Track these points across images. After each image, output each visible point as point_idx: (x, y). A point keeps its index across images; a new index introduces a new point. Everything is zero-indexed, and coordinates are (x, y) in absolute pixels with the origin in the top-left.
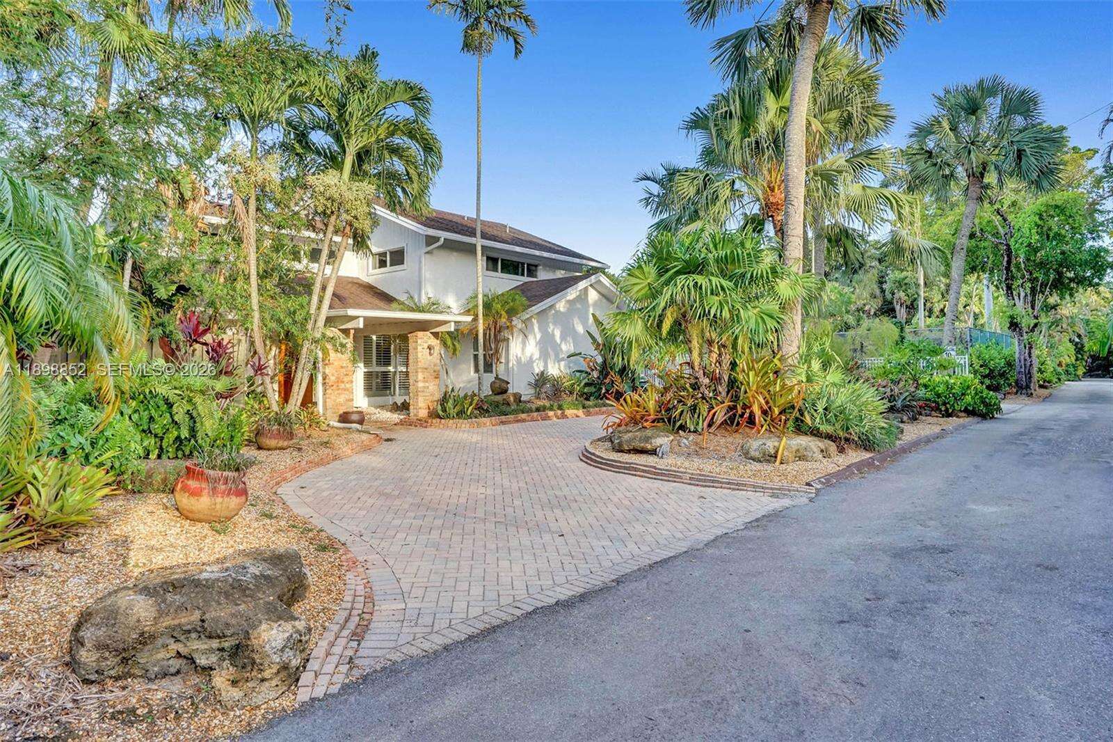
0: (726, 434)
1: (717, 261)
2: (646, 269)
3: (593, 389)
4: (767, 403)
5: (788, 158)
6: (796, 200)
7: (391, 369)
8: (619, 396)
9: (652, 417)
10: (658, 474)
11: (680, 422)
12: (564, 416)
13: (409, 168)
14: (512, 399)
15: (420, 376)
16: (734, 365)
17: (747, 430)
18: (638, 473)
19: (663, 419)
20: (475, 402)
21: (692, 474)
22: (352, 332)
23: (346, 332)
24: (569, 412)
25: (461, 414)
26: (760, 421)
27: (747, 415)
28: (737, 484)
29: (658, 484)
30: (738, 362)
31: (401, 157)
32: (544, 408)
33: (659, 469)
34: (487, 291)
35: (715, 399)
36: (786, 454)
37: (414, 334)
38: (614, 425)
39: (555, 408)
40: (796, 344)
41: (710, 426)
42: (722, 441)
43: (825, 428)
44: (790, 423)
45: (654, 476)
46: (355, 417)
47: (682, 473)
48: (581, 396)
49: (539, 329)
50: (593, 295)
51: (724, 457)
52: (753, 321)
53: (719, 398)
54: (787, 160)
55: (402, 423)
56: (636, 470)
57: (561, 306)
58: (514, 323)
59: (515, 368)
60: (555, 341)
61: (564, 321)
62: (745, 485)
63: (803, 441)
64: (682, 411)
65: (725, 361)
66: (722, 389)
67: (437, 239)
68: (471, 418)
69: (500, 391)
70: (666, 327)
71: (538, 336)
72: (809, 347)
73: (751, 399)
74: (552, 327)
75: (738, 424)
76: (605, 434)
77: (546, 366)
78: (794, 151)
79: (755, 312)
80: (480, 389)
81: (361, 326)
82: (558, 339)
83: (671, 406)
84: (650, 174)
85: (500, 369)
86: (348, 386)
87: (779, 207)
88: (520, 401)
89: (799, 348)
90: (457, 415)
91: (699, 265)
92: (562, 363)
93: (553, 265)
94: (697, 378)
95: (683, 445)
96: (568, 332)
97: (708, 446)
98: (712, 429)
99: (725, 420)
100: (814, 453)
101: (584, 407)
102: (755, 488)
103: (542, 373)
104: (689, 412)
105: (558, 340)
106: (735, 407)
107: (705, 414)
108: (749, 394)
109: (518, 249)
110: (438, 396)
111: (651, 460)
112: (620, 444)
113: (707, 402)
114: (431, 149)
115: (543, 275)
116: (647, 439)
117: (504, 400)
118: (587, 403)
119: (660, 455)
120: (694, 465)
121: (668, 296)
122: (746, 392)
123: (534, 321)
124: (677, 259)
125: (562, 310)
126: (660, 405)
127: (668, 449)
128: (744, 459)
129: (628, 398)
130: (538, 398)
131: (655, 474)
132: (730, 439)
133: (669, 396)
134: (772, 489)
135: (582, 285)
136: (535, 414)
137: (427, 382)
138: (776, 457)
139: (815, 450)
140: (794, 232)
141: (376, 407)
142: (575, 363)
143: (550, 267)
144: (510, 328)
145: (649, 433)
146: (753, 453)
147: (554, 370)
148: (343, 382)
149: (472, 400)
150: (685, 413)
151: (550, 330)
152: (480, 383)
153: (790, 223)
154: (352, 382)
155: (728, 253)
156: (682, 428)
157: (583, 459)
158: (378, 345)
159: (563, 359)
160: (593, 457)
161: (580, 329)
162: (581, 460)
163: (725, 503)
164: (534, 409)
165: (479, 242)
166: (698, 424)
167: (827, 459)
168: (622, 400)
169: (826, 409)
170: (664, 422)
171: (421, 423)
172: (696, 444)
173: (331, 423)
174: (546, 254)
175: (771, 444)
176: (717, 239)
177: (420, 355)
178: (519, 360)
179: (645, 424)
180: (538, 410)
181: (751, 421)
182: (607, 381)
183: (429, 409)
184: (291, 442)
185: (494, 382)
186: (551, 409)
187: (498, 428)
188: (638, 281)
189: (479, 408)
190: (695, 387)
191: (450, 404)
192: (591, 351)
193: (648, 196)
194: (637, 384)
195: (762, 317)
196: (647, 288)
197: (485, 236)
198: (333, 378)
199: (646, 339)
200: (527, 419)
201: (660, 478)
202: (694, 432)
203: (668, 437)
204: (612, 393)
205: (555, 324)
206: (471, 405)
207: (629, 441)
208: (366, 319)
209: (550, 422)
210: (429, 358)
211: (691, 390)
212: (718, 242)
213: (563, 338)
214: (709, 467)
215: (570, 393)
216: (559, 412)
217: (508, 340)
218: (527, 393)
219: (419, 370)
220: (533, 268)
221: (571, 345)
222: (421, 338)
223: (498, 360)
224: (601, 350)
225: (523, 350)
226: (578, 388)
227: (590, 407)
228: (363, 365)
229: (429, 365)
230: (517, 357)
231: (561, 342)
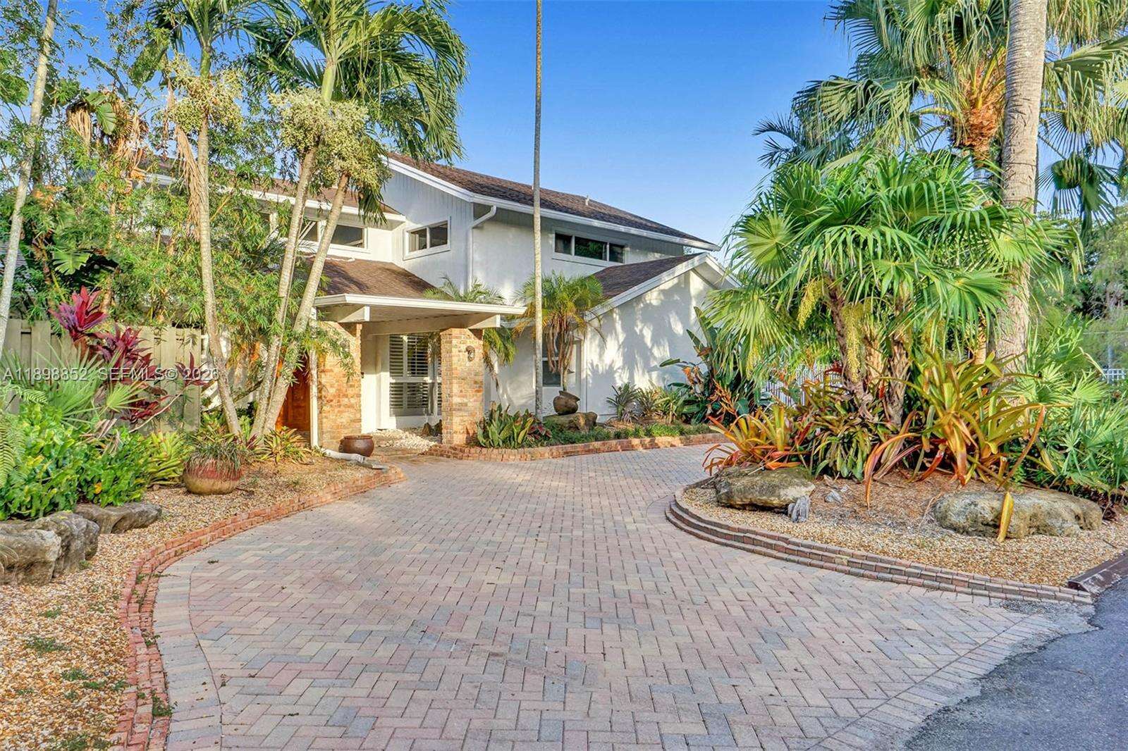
0: (904, 483)
1: (895, 202)
2: (773, 221)
3: (694, 409)
4: (973, 432)
5: (1015, 35)
6: (1026, 104)
7: (428, 380)
8: (729, 419)
9: (780, 452)
10: (792, 552)
11: (826, 462)
12: (654, 445)
13: (421, 87)
14: (582, 422)
15: (456, 388)
16: (913, 373)
17: (939, 478)
18: (758, 548)
19: (797, 456)
20: (528, 425)
21: (853, 556)
22: (359, 327)
23: (350, 327)
24: (662, 440)
25: (508, 442)
26: (963, 464)
27: (940, 454)
28: (936, 579)
29: (792, 571)
30: (921, 367)
31: (410, 69)
32: (626, 435)
33: (794, 544)
34: (548, 273)
35: (883, 426)
36: (1014, 522)
37: (447, 332)
38: (721, 462)
39: (642, 433)
40: (1020, 338)
41: (876, 469)
42: (895, 494)
43: (1078, 478)
44: (1018, 470)
45: (785, 556)
46: (360, 444)
47: (834, 552)
48: (679, 417)
49: (623, 327)
50: (696, 284)
51: (904, 524)
52: (955, 299)
53: (888, 425)
54: (1013, 39)
55: (431, 452)
56: (754, 542)
57: (653, 298)
58: (587, 319)
59: (590, 381)
60: (645, 344)
61: (657, 317)
62: (951, 581)
63: (1042, 500)
64: (829, 445)
65: (899, 367)
66: (894, 411)
67: (487, 208)
68: (523, 447)
69: (566, 409)
70: (805, 310)
71: (622, 337)
72: (1043, 343)
73: (947, 428)
74: (640, 327)
75: (923, 468)
76: (707, 476)
77: (631, 377)
78: (1025, 23)
79: (957, 284)
80: (537, 408)
81: (367, 318)
82: (648, 341)
83: (810, 436)
84: (775, 123)
85: (570, 381)
86: (353, 401)
87: (984, 131)
88: (595, 424)
89: (1025, 346)
90: (504, 442)
91: (862, 210)
92: (655, 375)
93: (644, 245)
94: (852, 393)
95: (830, 500)
96: (662, 333)
97: (874, 503)
98: (880, 475)
99: (901, 462)
100: (1064, 521)
101: (682, 433)
102: (973, 588)
103: (627, 387)
104: (841, 447)
105: (649, 344)
106: (918, 440)
107: (867, 450)
108: (943, 419)
109: (596, 223)
110: (480, 416)
111: (778, 524)
112: (729, 495)
113: (870, 431)
114: (447, 47)
115: (631, 258)
116: (773, 489)
117: (571, 422)
118: (686, 427)
119: (794, 516)
120: (851, 537)
121: (811, 258)
122: (936, 417)
123: (616, 316)
124: (825, 202)
125: (655, 303)
126: (793, 434)
127: (807, 507)
128: (938, 529)
129: (743, 423)
130: (620, 420)
131: (786, 551)
132: (911, 493)
133: (807, 420)
134: (1004, 591)
135: (681, 268)
136: (614, 442)
137: (465, 396)
138: (997, 526)
139: (1066, 515)
140: (1021, 158)
141: (405, 430)
142: (671, 374)
143: (640, 248)
144: (582, 326)
145: (774, 478)
146: (954, 519)
147: (643, 383)
148: (346, 396)
149: (525, 422)
150: (833, 448)
151: (637, 330)
152: (537, 399)
153: (1013, 142)
154: (359, 396)
155: (913, 189)
156: (829, 471)
157: (671, 517)
158: (411, 348)
159: (654, 369)
160: (685, 516)
161: (679, 329)
162: (668, 519)
163: (924, 621)
164: (613, 435)
165: (538, 212)
166: (854, 465)
167: (1086, 532)
168: (733, 425)
169: (1077, 446)
170: (798, 460)
171: (456, 453)
172: (854, 499)
173: (328, 452)
174: (633, 231)
175: (986, 505)
176: (891, 169)
177: (455, 360)
178: (594, 370)
179: (769, 464)
180: (618, 436)
181: (948, 463)
182: (714, 398)
183: (468, 433)
184: (237, 483)
185: (558, 398)
186: (636, 435)
187: (560, 461)
188: (761, 240)
189: (534, 433)
190: (852, 407)
191: (493, 429)
192: (692, 356)
193: (773, 150)
194: (757, 401)
195: (971, 294)
196: (775, 251)
197: (545, 204)
198: (332, 391)
199: (771, 331)
200: (602, 448)
201: (796, 558)
202: (851, 477)
203: (806, 486)
204: (721, 413)
205: (644, 321)
206: (523, 428)
207: (743, 492)
208: (374, 309)
209: (633, 452)
210: (468, 364)
211: (843, 412)
212: (891, 174)
213: (656, 340)
214: (881, 541)
215: (664, 413)
216: (648, 440)
217: (579, 343)
218: (606, 413)
219: (455, 381)
220: (618, 250)
221: (667, 349)
222: (457, 337)
223: (565, 368)
224: (707, 356)
225: (601, 355)
226: (675, 407)
227: (689, 432)
228: (388, 374)
229: (469, 374)
230: (592, 364)
231: (653, 345)
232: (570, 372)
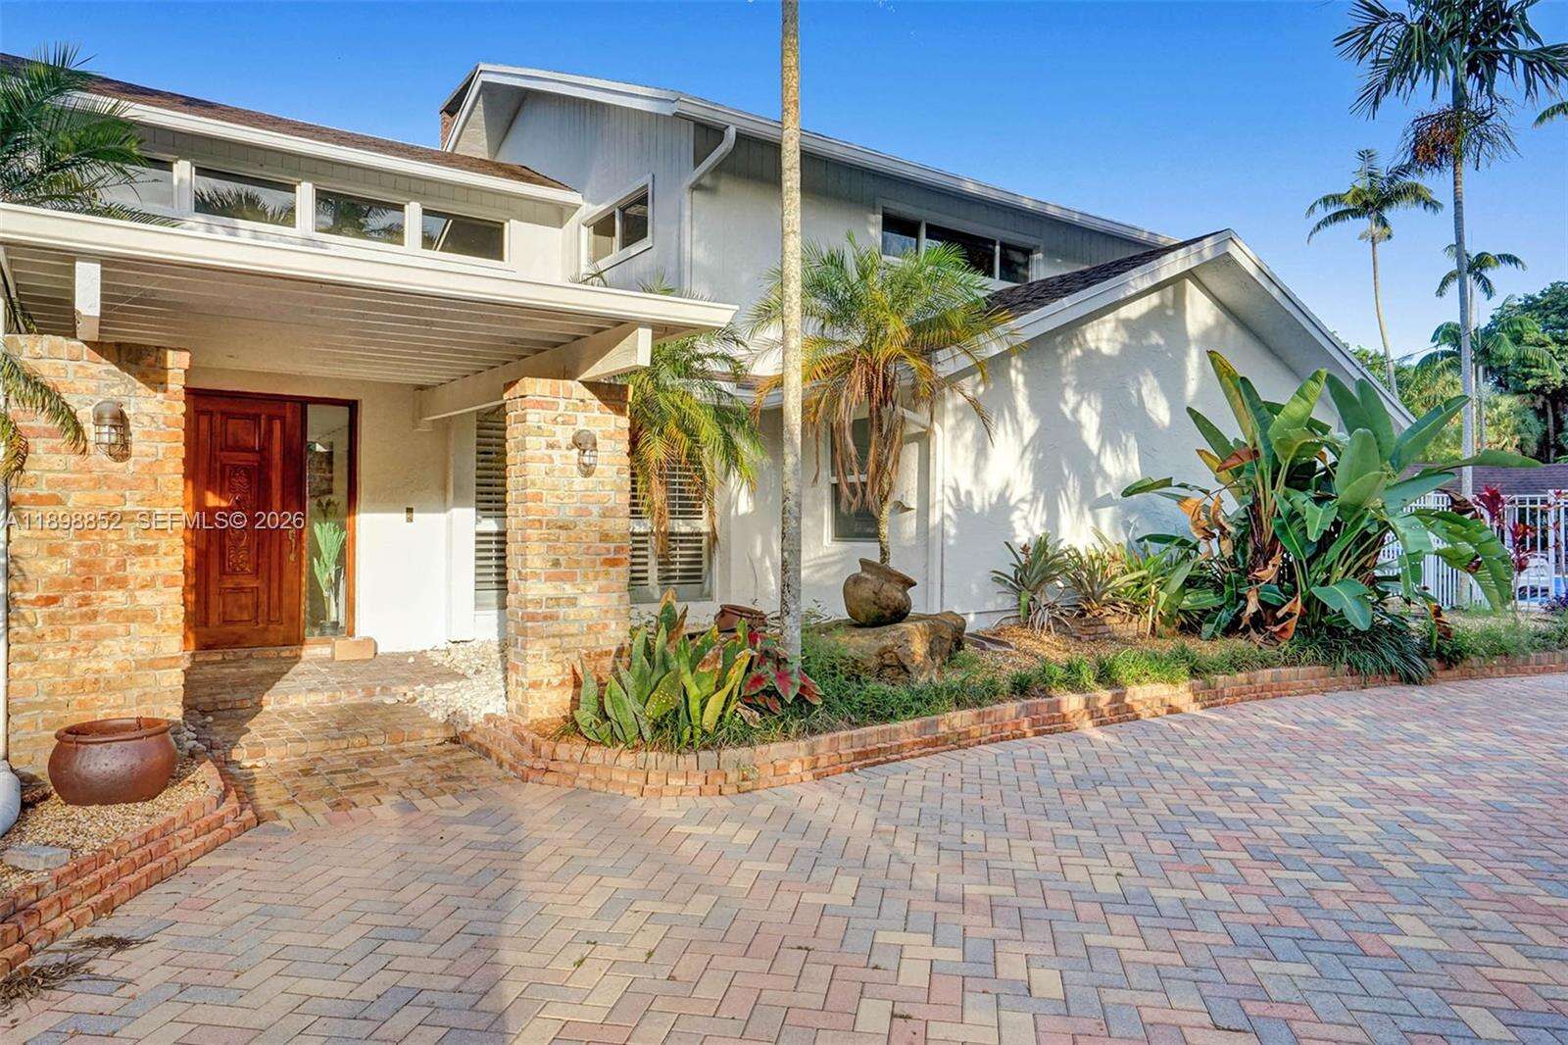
3: (1209, 599)
12: (1122, 713)
14: (919, 647)
20: (736, 673)
24: (1144, 694)
25: (669, 729)
32: (1045, 681)
39: (1088, 676)
48: (1176, 623)
49: (1032, 404)
50: (1200, 312)
57: (1103, 336)
58: (942, 373)
59: (952, 531)
60: (1085, 445)
61: (1111, 384)
68: (717, 745)
69: (874, 610)
71: (1030, 427)
74: (1071, 401)
77: (1053, 520)
82: (1091, 437)
85: (901, 531)
88: (960, 642)
90: (658, 726)
92: (1106, 515)
96: (1123, 418)
101: (1190, 671)
103: (1041, 546)
105: (1093, 443)
115: (1046, 268)
117: (886, 649)
118: (1200, 652)
123: (1017, 377)
125: (1106, 349)
130: (1024, 623)
136: (1011, 708)
137: (570, 578)
142: (1147, 513)
144: (928, 394)
147: (1079, 536)
148: (121, 584)
149: (729, 663)
151: (1067, 410)
159: (1107, 501)
161: (1163, 404)
164: (1006, 686)
177: (534, 471)
178: (963, 507)
180: (1022, 688)
182: (1265, 574)
183: (578, 683)
185: (861, 578)
186: (1072, 681)
189: (762, 692)
200: (975, 731)
205: (1081, 389)
206: (721, 683)
210: (580, 482)
213: (1110, 434)
215: (1135, 610)
216: (1105, 696)
217: (924, 438)
218: (990, 606)
219: (534, 533)
220: (1018, 258)
221: (1135, 457)
222: (539, 405)
223: (884, 499)
224: (1238, 472)
225: (978, 470)
226: (1163, 596)
227: (1215, 668)
228: (473, 510)
229: (583, 512)
230: (956, 491)
231: (1102, 446)
232: (901, 507)
